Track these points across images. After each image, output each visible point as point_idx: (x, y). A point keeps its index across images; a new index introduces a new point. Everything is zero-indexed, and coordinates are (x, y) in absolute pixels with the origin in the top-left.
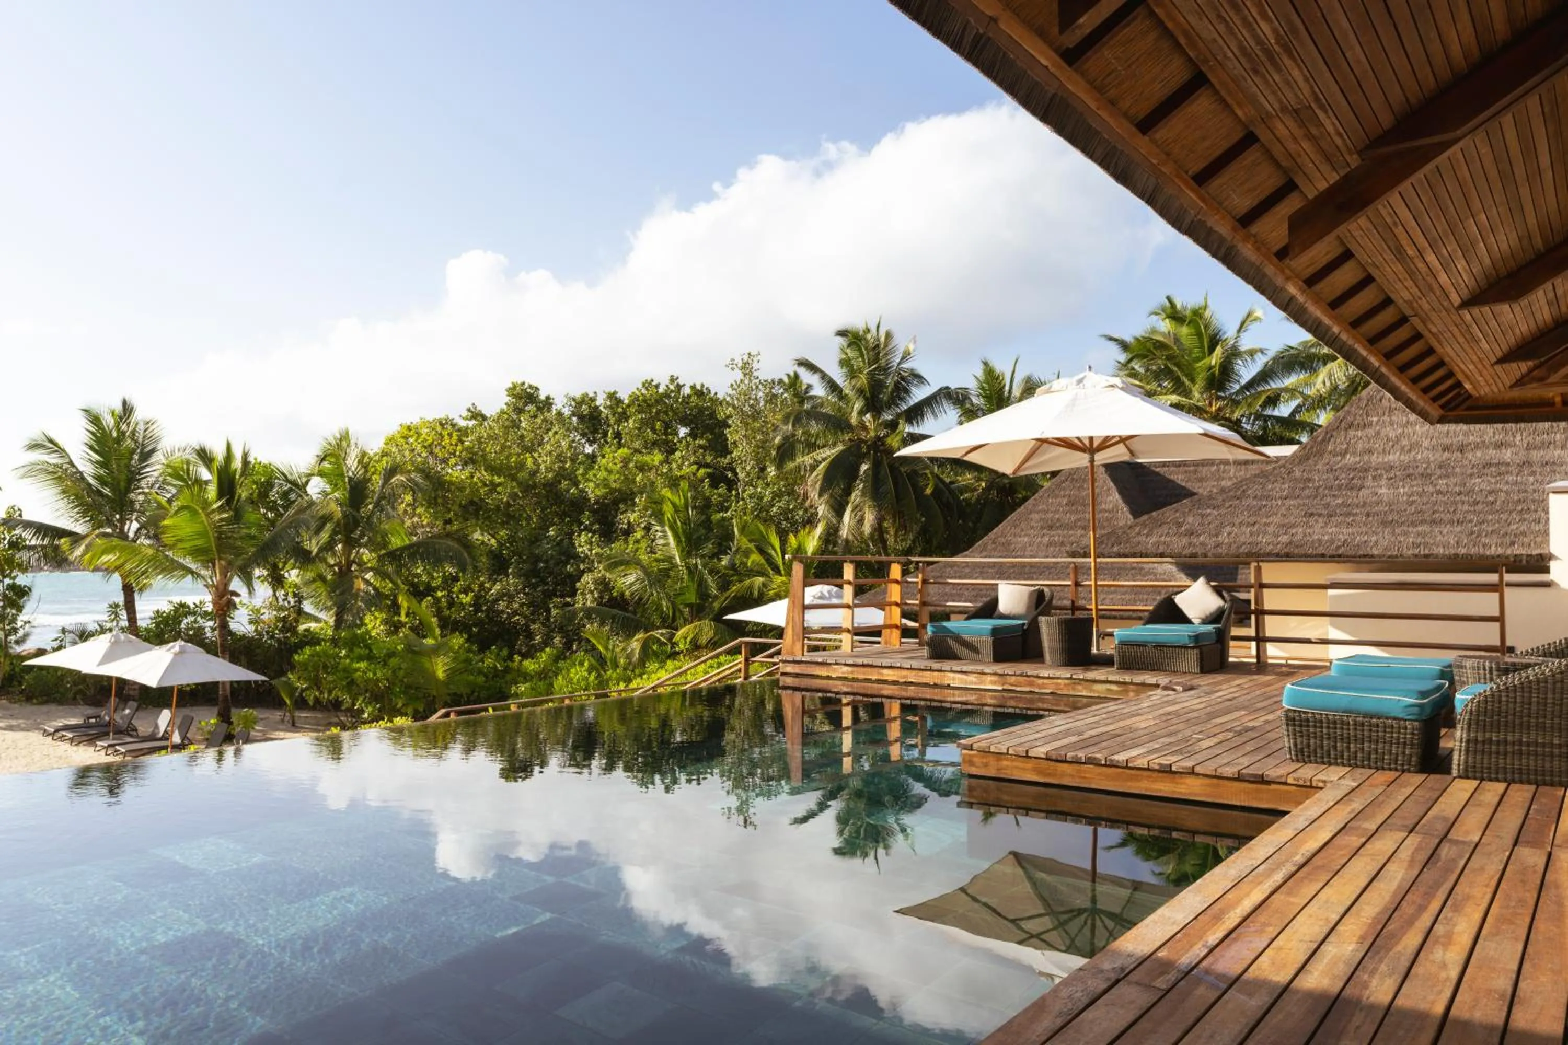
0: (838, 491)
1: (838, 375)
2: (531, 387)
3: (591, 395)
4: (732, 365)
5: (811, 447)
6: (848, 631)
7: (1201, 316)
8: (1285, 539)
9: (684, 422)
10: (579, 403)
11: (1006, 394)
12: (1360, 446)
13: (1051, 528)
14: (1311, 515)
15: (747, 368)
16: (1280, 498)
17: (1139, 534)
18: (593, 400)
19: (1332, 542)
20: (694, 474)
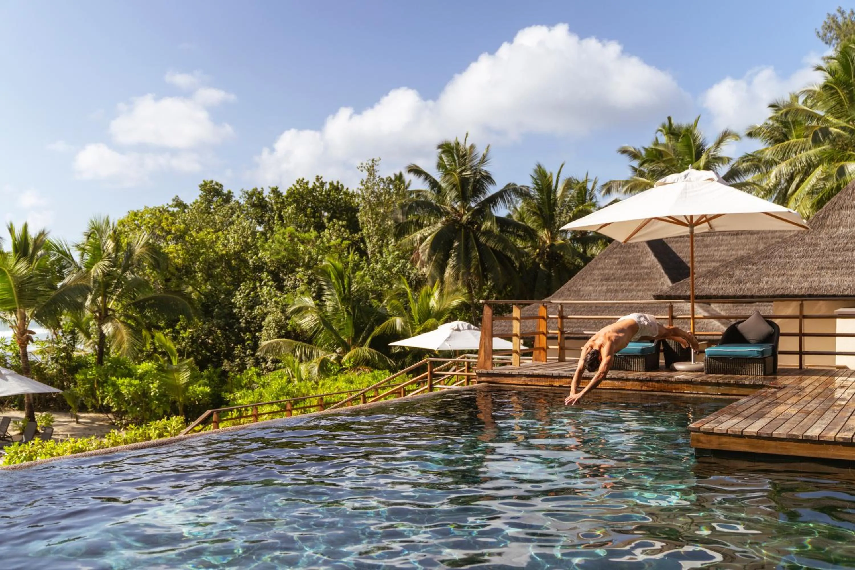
0: (441, 256)
1: (437, 176)
2: (217, 184)
3: (260, 189)
4: (361, 168)
5: (419, 226)
6: (517, 352)
7: (691, 133)
8: (806, 285)
9: (327, 209)
10: (250, 196)
11: (553, 187)
12: (849, 221)
13: (607, 280)
14: (822, 268)
15: (371, 171)
16: (798, 257)
17: (703, 283)
18: (260, 193)
19: (839, 287)
20: (340, 245)
